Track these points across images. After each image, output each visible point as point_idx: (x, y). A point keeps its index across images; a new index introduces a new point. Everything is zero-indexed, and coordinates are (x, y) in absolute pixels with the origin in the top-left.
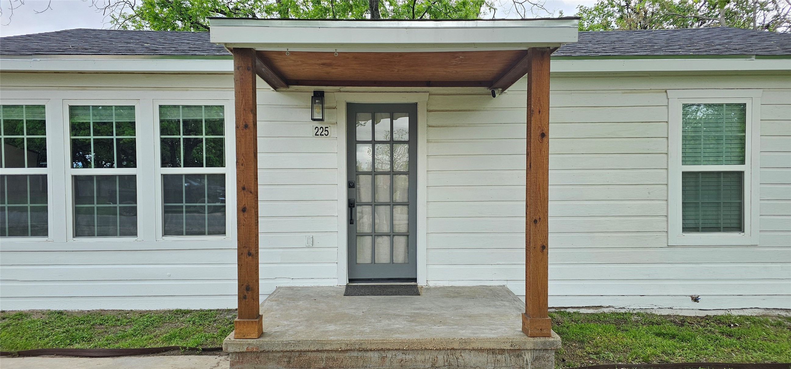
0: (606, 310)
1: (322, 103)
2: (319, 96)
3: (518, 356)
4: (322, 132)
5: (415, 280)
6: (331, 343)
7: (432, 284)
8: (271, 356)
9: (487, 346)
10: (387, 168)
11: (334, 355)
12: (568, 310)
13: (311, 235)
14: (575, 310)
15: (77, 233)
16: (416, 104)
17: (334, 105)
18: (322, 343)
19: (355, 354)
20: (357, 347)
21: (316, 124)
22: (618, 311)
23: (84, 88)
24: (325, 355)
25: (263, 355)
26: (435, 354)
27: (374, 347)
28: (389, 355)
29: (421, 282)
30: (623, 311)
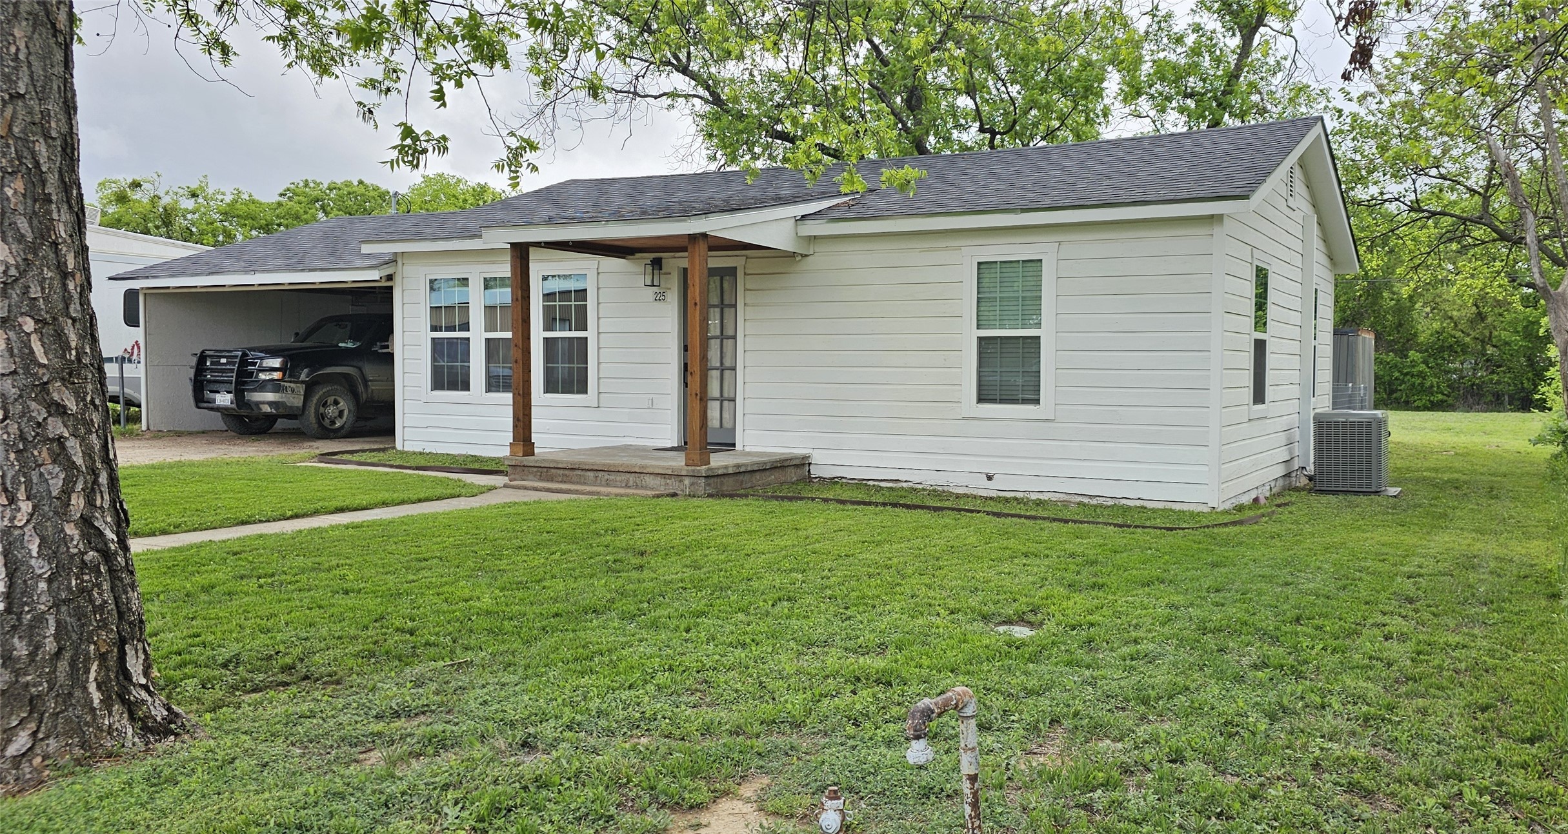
0: (905, 485)
1: (661, 269)
2: (657, 264)
3: (680, 481)
4: (661, 298)
5: (734, 445)
6: (562, 462)
7: (747, 449)
8: (531, 469)
9: (657, 471)
10: (718, 333)
11: (567, 472)
12: (869, 483)
13: (651, 396)
14: (876, 483)
15: (488, 390)
16: (736, 268)
17: (668, 271)
18: (557, 462)
19: (579, 472)
20: (577, 466)
21: (656, 289)
22: (917, 486)
23: (494, 262)
24: (561, 472)
25: (526, 469)
26: (628, 475)
27: (587, 467)
28: (600, 474)
29: (738, 447)
30: (920, 487)
